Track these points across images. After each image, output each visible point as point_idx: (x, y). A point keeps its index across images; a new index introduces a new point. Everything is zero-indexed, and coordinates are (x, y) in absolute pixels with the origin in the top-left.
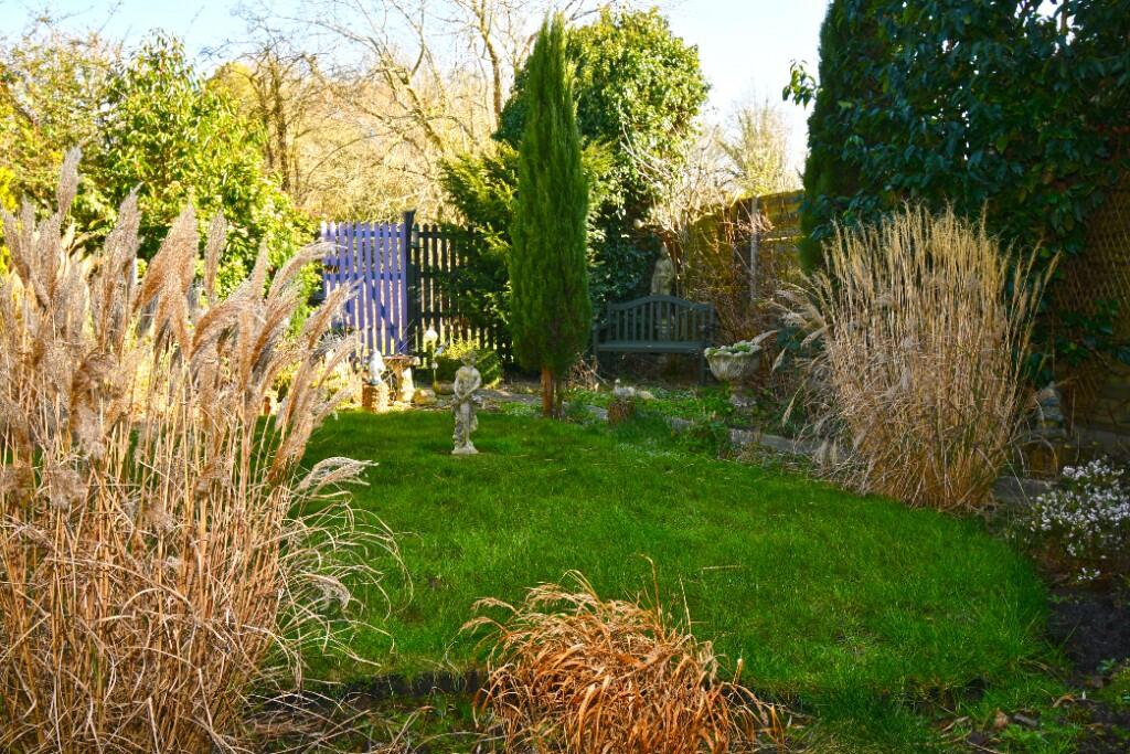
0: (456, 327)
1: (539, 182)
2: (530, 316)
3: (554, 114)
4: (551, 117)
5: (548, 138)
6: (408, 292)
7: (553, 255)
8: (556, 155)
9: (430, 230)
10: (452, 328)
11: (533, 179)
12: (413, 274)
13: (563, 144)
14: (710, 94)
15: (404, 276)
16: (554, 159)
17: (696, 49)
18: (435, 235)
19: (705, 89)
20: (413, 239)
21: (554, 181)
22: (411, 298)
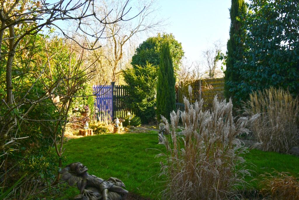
0: (124, 111)
1: (165, 77)
2: (163, 110)
3: (168, 61)
4: (168, 62)
5: (167, 68)
6: (113, 102)
7: (169, 95)
8: (169, 71)
9: (118, 87)
10: (123, 111)
11: (164, 77)
12: (114, 98)
13: (171, 69)
14: (184, 54)
15: (112, 99)
16: (169, 72)
17: (181, 44)
18: (119, 88)
19: (183, 53)
20: (114, 89)
21: (169, 77)
22: (114, 104)
